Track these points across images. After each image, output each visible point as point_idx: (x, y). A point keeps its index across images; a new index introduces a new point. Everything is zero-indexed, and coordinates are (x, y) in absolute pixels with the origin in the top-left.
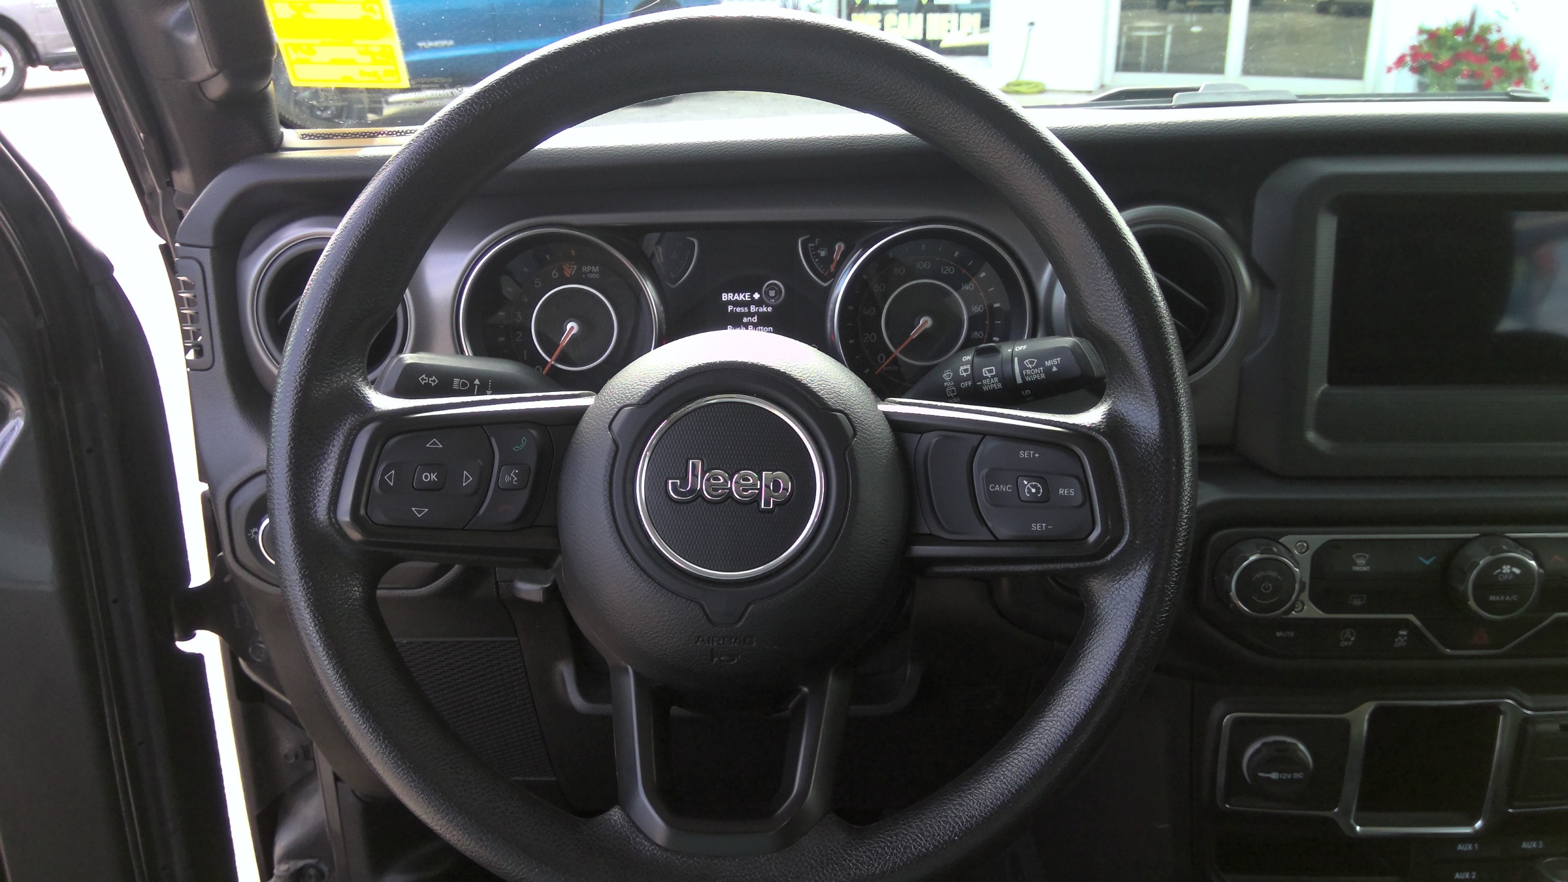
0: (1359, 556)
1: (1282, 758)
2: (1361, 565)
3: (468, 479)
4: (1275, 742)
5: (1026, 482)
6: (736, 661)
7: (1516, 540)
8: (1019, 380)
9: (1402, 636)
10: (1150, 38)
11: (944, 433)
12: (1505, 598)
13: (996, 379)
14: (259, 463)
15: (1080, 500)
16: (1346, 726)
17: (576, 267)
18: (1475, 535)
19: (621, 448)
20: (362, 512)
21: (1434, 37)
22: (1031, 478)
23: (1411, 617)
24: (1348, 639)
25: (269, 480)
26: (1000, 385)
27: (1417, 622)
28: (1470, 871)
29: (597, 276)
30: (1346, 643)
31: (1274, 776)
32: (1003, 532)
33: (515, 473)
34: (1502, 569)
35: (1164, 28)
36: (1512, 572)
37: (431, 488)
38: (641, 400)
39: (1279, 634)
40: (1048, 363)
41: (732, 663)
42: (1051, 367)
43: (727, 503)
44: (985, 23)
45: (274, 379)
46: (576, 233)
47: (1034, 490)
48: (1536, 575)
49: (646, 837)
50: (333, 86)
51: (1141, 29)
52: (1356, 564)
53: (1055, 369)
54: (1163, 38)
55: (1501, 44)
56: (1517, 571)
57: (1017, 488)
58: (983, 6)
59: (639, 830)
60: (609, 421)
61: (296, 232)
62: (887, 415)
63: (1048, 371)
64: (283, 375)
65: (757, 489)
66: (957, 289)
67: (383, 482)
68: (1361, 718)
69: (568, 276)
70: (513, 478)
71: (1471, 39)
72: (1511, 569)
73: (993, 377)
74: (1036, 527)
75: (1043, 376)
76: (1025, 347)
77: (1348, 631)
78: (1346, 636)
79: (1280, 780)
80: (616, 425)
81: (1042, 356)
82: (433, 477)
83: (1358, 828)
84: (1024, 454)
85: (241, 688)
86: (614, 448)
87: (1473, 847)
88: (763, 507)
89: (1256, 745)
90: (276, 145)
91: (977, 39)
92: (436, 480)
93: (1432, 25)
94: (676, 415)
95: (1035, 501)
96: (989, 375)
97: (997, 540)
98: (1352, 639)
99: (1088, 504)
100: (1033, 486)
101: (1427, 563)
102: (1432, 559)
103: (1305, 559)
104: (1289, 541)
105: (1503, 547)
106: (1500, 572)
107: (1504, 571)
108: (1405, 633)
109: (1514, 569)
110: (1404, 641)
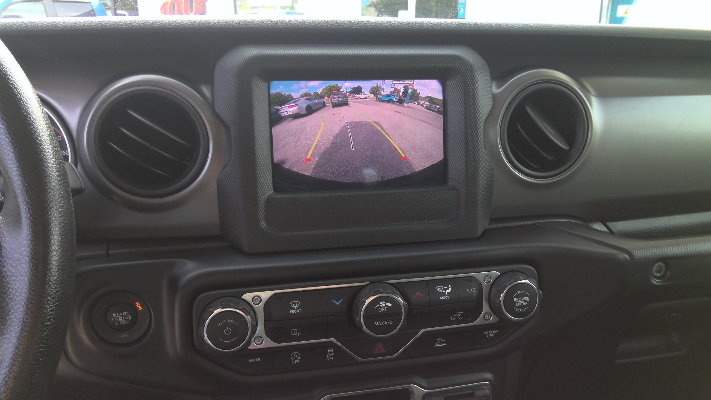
7: (391, 286)
12: (384, 323)
18: (366, 283)
23: (333, 340)
27: (338, 343)
39: (250, 361)
48: (402, 306)
101: (338, 303)
102: (341, 300)
103: (259, 308)
104: (248, 296)
105: (380, 290)
106: (379, 306)
107: (381, 306)
108: (332, 351)
109: (388, 304)
110: (333, 356)
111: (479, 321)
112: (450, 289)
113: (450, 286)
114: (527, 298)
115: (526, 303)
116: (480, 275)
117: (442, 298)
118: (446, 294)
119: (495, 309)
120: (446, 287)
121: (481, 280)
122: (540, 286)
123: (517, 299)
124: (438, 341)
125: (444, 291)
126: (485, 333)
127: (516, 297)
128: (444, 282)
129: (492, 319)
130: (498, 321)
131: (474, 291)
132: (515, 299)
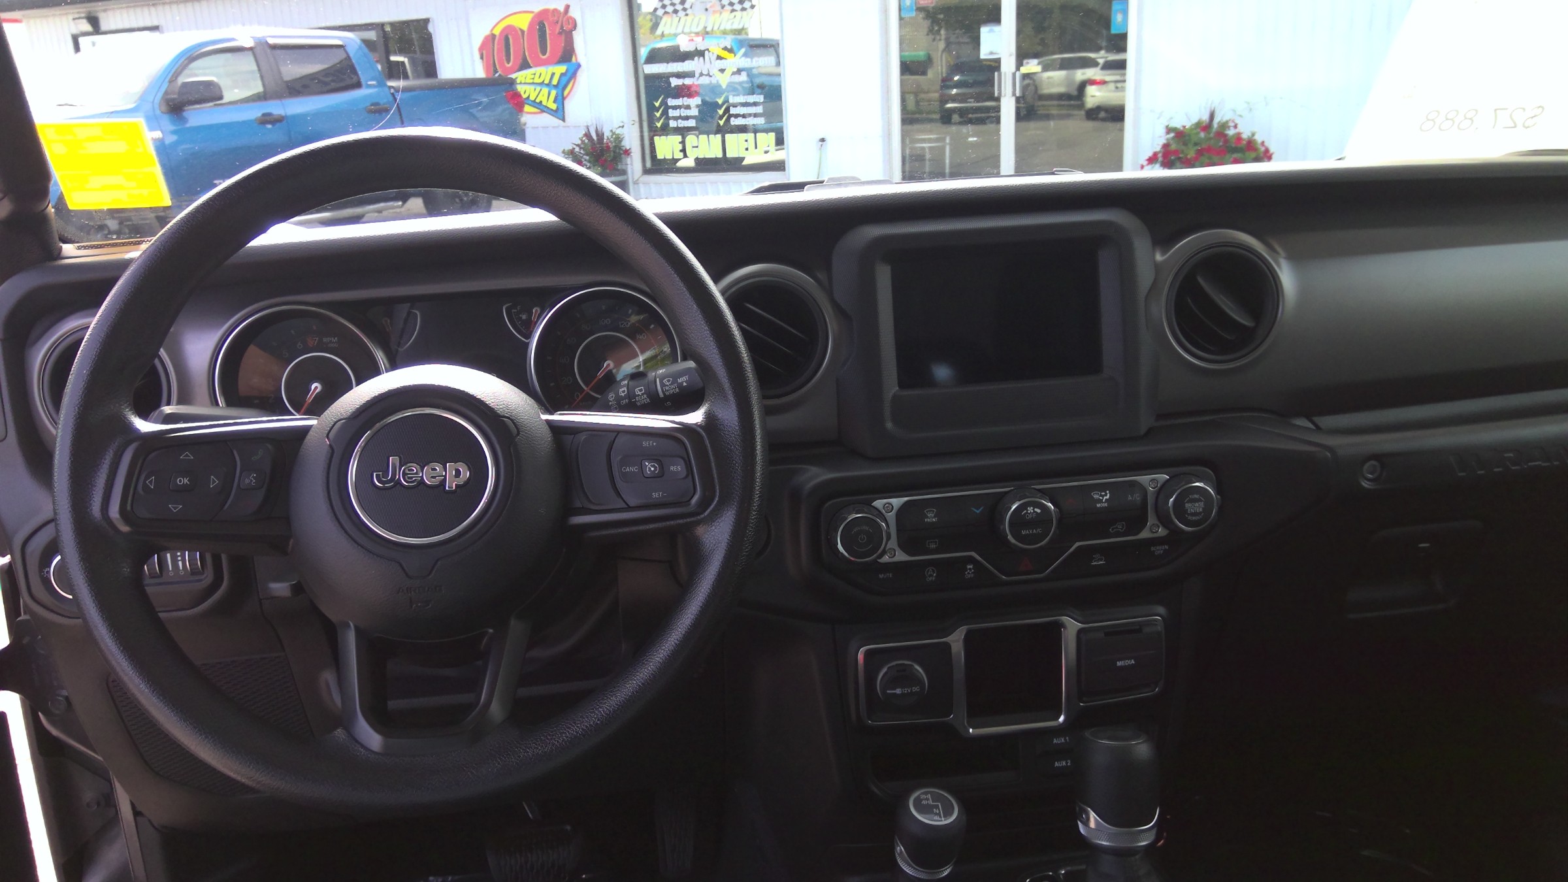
0: (929, 511)
1: (902, 677)
2: (931, 517)
3: (214, 482)
4: (897, 665)
5: (647, 464)
6: (430, 606)
7: (1039, 490)
8: (661, 395)
9: (970, 569)
10: (930, 148)
11: (590, 432)
12: (1033, 531)
13: (645, 396)
14: (47, 514)
15: (684, 474)
16: (947, 646)
17: (317, 339)
18: (1010, 489)
19: (336, 451)
20: (129, 508)
21: (1180, 135)
22: (651, 460)
23: (973, 554)
24: (931, 575)
25: (56, 525)
26: (648, 400)
27: (979, 558)
28: (1066, 760)
29: (336, 345)
30: (930, 579)
31: (898, 691)
32: (633, 502)
33: (253, 477)
34: (1027, 510)
35: (944, 139)
36: (1034, 512)
37: (184, 489)
38: (352, 415)
39: (881, 576)
40: (680, 381)
41: (427, 608)
42: (682, 382)
43: (419, 487)
44: (780, 141)
45: (55, 438)
46: (314, 309)
47: (653, 469)
48: (1053, 513)
49: (363, 746)
50: (105, 208)
51: (924, 141)
52: (928, 517)
53: (685, 384)
54: (943, 148)
55: (1238, 138)
56: (1038, 511)
57: (642, 468)
58: (774, 125)
59: (357, 741)
60: (327, 432)
61: (71, 324)
62: (547, 421)
63: (680, 386)
64: (59, 434)
65: (443, 476)
66: (633, 339)
67: (145, 487)
68: (956, 640)
69: (311, 346)
70: (252, 481)
71: (1212, 135)
72: (1033, 510)
73: (643, 394)
74: (655, 495)
75: (677, 390)
76: (664, 370)
77: (930, 569)
78: (929, 573)
79: (903, 694)
80: (331, 435)
81: (675, 376)
82: (186, 481)
83: (971, 730)
84: (645, 444)
85: (41, 742)
86: (331, 451)
87: (1065, 740)
88: (447, 489)
89: (885, 670)
90: (59, 255)
91: (775, 156)
92: (188, 483)
93: (1178, 123)
94: (378, 425)
95: (654, 477)
96: (640, 393)
97: (629, 507)
98: (935, 575)
99: (690, 477)
100: (652, 466)
101: (978, 512)
102: (981, 508)
103: (891, 516)
104: (879, 503)
105: (1027, 494)
106: (1027, 513)
107: (1029, 512)
108: (971, 567)
109: (1036, 510)
110: (972, 573)
111: (1145, 534)
112: (1108, 495)
113: (1108, 492)
114: (1202, 504)
115: (1201, 510)
116: (1144, 479)
117: (1098, 505)
118: (1104, 500)
119: (1164, 520)
120: (1103, 493)
121: (1146, 484)
122: (1219, 491)
123: (1190, 505)
124: (1094, 558)
125: (1101, 498)
126: (1153, 549)
127: (1188, 502)
128: (1102, 488)
129: (1161, 532)
130: (1168, 535)
131: (1137, 497)
132: (1187, 505)
